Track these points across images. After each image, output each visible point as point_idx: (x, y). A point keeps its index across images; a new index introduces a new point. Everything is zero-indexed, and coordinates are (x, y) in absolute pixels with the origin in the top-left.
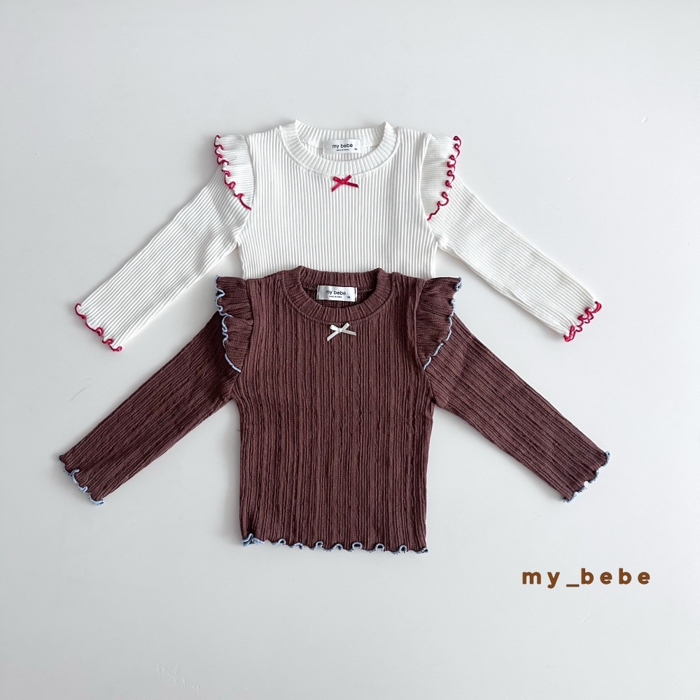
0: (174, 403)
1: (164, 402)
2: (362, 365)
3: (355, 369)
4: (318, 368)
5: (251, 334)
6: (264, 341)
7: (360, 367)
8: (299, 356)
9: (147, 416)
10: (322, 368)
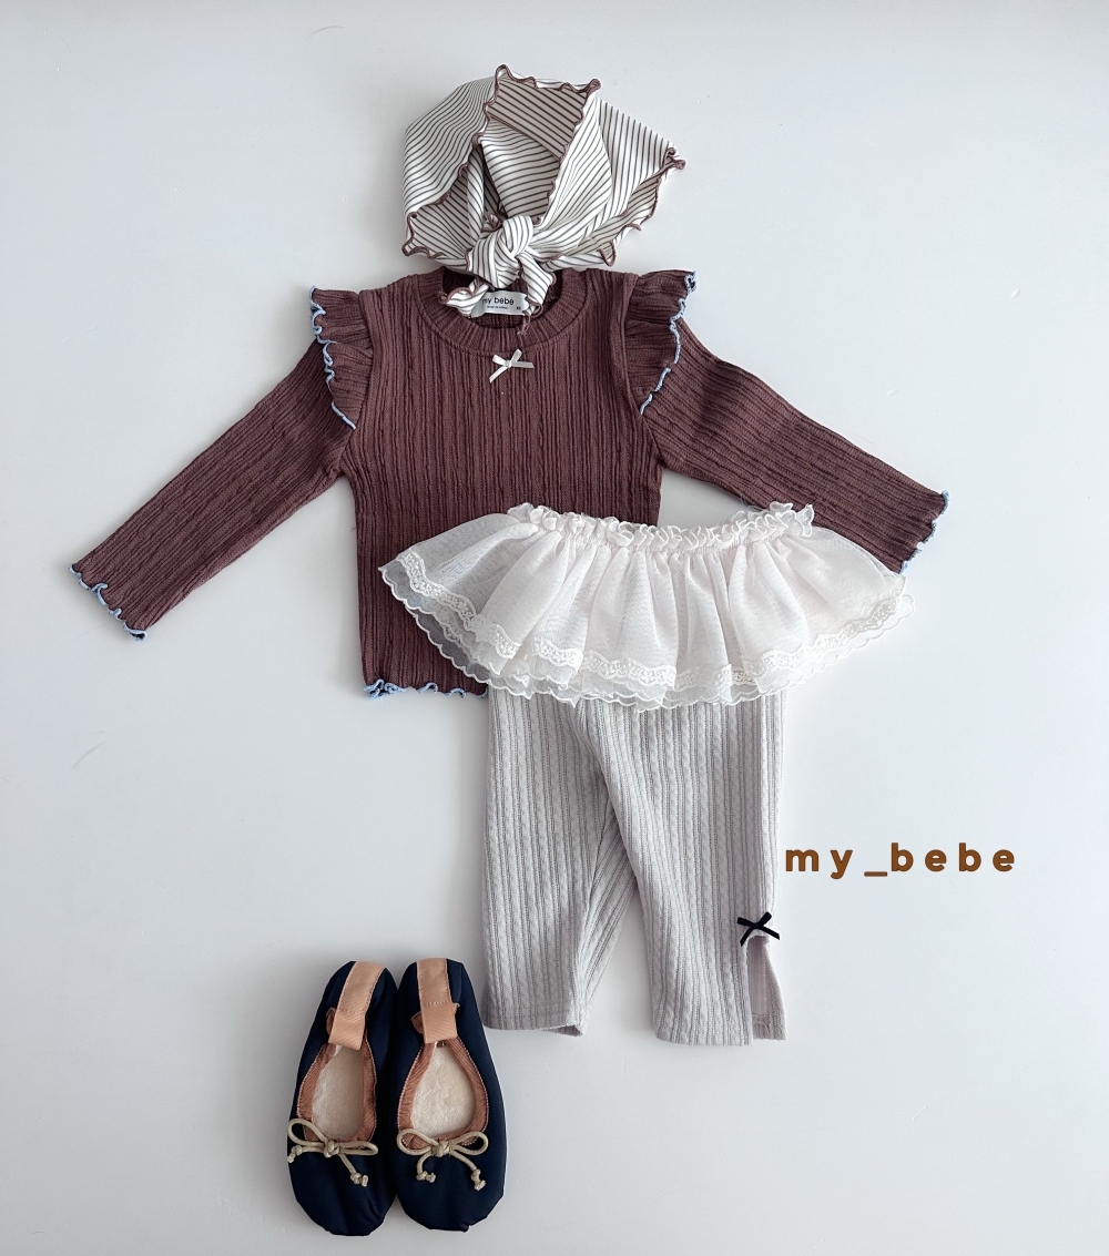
0: (251, 481)
1: (234, 479)
2: (544, 416)
3: (535, 425)
4: (475, 425)
5: (371, 370)
6: (390, 382)
7: (542, 420)
8: (446, 409)
9: (208, 502)
10: (482, 423)
